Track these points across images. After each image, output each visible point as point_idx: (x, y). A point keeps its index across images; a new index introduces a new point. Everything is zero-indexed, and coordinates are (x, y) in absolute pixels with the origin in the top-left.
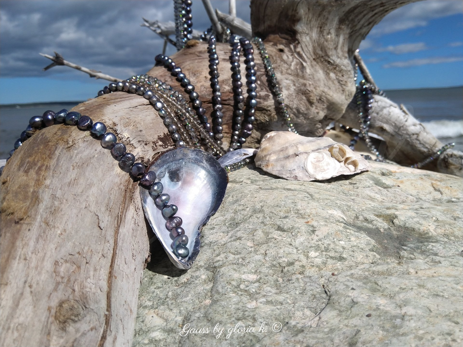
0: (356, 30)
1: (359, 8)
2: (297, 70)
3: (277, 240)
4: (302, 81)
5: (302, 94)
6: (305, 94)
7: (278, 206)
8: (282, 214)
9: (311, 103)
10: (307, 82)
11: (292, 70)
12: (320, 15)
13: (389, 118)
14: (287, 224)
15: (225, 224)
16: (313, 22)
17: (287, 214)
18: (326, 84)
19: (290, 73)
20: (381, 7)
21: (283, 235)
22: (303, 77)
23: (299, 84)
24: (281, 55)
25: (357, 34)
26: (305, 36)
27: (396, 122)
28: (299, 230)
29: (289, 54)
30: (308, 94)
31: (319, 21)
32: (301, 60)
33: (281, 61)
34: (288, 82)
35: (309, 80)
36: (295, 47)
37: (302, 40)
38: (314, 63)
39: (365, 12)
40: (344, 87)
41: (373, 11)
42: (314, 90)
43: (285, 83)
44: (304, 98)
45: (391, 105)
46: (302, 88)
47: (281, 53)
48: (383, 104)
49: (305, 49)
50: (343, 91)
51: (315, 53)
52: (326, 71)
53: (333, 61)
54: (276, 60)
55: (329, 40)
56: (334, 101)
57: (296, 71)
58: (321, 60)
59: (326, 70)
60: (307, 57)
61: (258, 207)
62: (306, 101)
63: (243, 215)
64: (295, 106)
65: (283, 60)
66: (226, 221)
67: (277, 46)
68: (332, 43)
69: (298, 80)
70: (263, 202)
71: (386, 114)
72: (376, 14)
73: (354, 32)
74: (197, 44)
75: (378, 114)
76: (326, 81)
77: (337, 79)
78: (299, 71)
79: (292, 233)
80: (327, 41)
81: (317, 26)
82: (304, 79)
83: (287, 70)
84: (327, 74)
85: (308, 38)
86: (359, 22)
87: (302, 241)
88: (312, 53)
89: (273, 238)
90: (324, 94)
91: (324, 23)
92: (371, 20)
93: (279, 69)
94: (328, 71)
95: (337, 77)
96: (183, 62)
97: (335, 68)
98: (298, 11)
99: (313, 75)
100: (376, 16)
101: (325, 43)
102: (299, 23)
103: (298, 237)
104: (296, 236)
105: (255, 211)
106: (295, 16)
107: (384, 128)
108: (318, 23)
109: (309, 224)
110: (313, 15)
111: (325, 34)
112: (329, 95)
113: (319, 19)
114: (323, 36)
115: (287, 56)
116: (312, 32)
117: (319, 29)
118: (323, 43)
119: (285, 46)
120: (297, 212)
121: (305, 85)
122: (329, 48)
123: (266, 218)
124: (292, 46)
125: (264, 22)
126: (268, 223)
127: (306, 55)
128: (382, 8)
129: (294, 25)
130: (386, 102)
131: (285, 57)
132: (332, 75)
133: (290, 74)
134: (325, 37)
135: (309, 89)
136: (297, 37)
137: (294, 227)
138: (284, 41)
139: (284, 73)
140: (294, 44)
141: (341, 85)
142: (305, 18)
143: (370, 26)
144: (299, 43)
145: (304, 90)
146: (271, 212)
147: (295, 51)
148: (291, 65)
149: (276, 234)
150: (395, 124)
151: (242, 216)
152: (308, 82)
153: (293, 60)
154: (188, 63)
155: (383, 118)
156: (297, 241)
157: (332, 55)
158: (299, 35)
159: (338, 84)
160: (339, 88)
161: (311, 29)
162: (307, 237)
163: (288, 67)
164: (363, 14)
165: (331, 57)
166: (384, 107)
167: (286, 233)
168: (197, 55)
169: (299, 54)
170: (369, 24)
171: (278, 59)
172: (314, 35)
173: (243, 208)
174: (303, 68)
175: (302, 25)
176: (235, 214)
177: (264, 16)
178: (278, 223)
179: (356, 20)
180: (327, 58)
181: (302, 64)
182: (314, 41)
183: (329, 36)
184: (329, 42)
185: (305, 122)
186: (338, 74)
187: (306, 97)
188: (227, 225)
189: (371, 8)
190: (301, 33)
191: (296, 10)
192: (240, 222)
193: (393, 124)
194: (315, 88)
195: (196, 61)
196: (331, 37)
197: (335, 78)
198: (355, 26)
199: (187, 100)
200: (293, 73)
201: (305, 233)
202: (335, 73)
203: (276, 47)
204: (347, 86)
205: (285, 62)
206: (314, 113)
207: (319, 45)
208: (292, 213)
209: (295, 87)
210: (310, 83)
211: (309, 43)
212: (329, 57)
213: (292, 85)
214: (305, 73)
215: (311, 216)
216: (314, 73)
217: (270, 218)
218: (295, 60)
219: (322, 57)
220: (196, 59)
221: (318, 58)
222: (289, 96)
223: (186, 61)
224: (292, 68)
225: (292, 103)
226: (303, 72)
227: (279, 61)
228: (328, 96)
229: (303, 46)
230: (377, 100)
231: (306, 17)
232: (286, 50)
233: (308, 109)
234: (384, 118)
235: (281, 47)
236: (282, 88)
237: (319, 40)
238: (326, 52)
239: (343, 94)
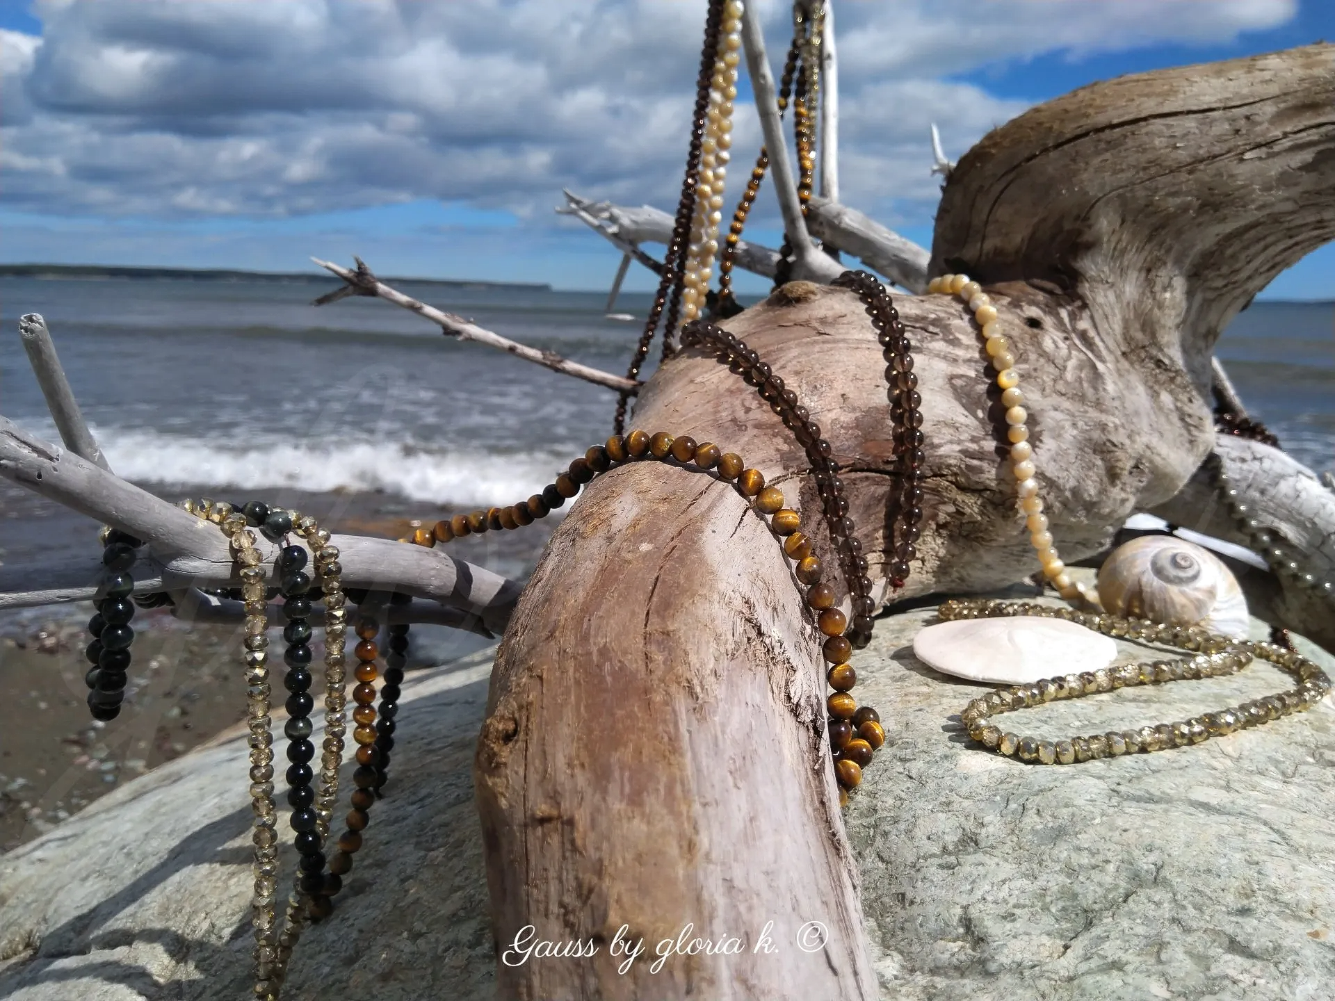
0: (1235, 283)
1: (1259, 228)
2: (1081, 383)
3: (1242, 985)
4: (1093, 414)
5: (1095, 452)
6: (1102, 452)
7: (1209, 871)
8: (1230, 899)
9: (1113, 475)
10: (1111, 421)
11: (1067, 383)
12: (1150, 239)
13: (1295, 505)
14: (1255, 931)
15: (1045, 908)
16: (1132, 257)
17: (1245, 902)
18: (1155, 425)
19: (1063, 391)
20: (1316, 229)
21: (1253, 970)
22: (1098, 404)
23: (1086, 424)
24: (1036, 336)
25: (1238, 291)
26: (1105, 290)
27: (1317, 520)
28: (1298, 959)
29: (1058, 336)
30: (1110, 452)
31: (1145, 253)
32: (1090, 355)
33: (1041, 356)
34: (1059, 416)
35: (1113, 415)
36: (1073, 317)
37: (1094, 299)
38: (1125, 364)
39: (1270, 239)
40: (1195, 432)
41: (1291, 237)
42: (1127, 442)
43: (1052, 419)
44: (1099, 463)
45: (1299, 472)
46: (1096, 435)
47: (1036, 331)
48: (1278, 468)
49: (1103, 326)
50: (1191, 442)
51: (1127, 338)
52: (1151, 388)
53: (1171, 359)
54: (1026, 351)
55: (1167, 303)
56: (1168, 470)
57: (1077, 385)
58: (1139, 356)
59: (1150, 384)
60: (1107, 347)
61: (1145, 867)
62: (1102, 472)
63: (1100, 885)
64: (1072, 483)
65: (1043, 354)
66: (1048, 899)
67: (1021, 307)
68: (1173, 313)
69: (1086, 412)
70: (1157, 853)
71: (1286, 496)
72: (1296, 244)
73: (1230, 287)
74: (812, 297)
75: (1263, 492)
76: (1153, 417)
77: (1177, 408)
78: (1085, 385)
79: (1276, 964)
80: (1161, 306)
81: (1139, 265)
82: (1102, 411)
83: (1055, 381)
84: (1155, 395)
85: (1111, 296)
86: (1249, 262)
87: (1312, 992)
88: (1119, 337)
89: (1227, 977)
90: (1148, 453)
91: (1158, 259)
92: (1278, 259)
93: (1035, 378)
94: (1156, 387)
95: (1179, 404)
96: (781, 349)
97: (1172, 380)
98: (1091, 221)
99: (1121, 398)
100: (1296, 248)
101: (1156, 310)
102: (1089, 254)
103: (1299, 979)
104: (1291, 974)
105: (1137, 879)
106: (1080, 233)
107: (1282, 534)
108: (1142, 257)
109: (1322, 939)
110: (1134, 235)
111: (1157, 288)
112: (1159, 455)
113: (1148, 247)
114: (1152, 292)
115: (1054, 342)
116: (1124, 281)
117: (1143, 274)
118: (1151, 310)
119: (1045, 312)
120: (1274, 897)
121: (1103, 427)
122: (1164, 327)
123: (1184, 907)
124: (1064, 314)
125: (984, 239)
126: (1194, 925)
127: (1102, 340)
128: (1316, 233)
129: (1075, 259)
130: (1284, 463)
131: (1048, 344)
132: (1166, 398)
133: (1062, 395)
134: (1158, 296)
135: (1114, 440)
136: (1080, 290)
137: (1280, 946)
138: (1041, 297)
139: (1048, 391)
140: (1069, 308)
141: (1187, 426)
142: (1109, 241)
143: (1274, 272)
144: (1085, 306)
145: (1100, 442)
146: (1196, 890)
147: (1074, 330)
148: (1065, 367)
149: (1231, 964)
150: (1314, 523)
151: (1100, 891)
152: (1112, 418)
153: (1070, 353)
154: (795, 352)
155: (1279, 506)
156: (1297, 991)
157: (1169, 345)
158: (1087, 285)
159: (1179, 424)
160: (1181, 435)
161: (1123, 272)
162: (1324, 980)
163: (1057, 372)
164: (1262, 244)
165: (1166, 350)
166: (1282, 477)
167: (1259, 964)
168: (815, 329)
169: (1083, 336)
170: (1273, 267)
171: (1029, 347)
172: (1131, 289)
173: (1093, 861)
174: (1096, 376)
175: (1099, 260)
176: (1069, 876)
177: (986, 223)
178: (1230, 929)
179: (1243, 257)
180: (1154, 352)
181: (1094, 367)
182: (1128, 304)
183: (1168, 295)
184: (1167, 311)
185: (1086, 522)
186: (1181, 396)
187: (1102, 459)
188: (1053, 910)
189: (1289, 229)
190: (1093, 279)
191: (1086, 218)
192: (1096, 907)
193: (1309, 525)
194: (1129, 437)
195: (817, 348)
196: (1173, 298)
197: (1172, 406)
198: (1237, 271)
199: (804, 466)
200: (1071, 392)
201: (1316, 967)
202: (1171, 392)
203: (1018, 311)
204: (1202, 431)
205: (1051, 360)
206: (1115, 500)
207: (1138, 316)
208: (1260, 899)
209: (1075, 432)
210: (1117, 422)
211: (1112, 309)
212: (1161, 350)
213: (1067, 425)
214: (1102, 393)
215: (1318, 913)
216: (1125, 392)
217: (1198, 908)
218: (1074, 353)
219: (1144, 347)
220: (815, 342)
221: (1132, 351)
222: (1058, 454)
223: (790, 348)
224: (1069, 375)
225: (1065, 474)
226: (1096, 389)
227: (1033, 357)
228: (1158, 460)
229: (1097, 317)
230: (1258, 456)
231: (1114, 239)
232: (1048, 321)
233: (1102, 492)
234: (1281, 505)
235: (1034, 312)
236: (1041, 433)
237: (1141, 302)
238: (1153, 335)
239: (1190, 451)
